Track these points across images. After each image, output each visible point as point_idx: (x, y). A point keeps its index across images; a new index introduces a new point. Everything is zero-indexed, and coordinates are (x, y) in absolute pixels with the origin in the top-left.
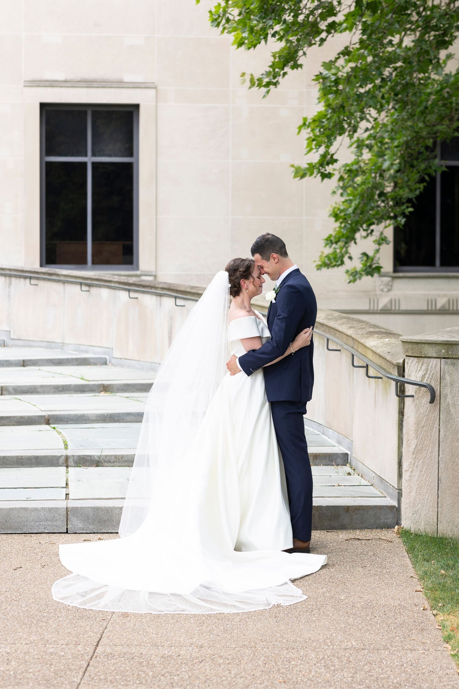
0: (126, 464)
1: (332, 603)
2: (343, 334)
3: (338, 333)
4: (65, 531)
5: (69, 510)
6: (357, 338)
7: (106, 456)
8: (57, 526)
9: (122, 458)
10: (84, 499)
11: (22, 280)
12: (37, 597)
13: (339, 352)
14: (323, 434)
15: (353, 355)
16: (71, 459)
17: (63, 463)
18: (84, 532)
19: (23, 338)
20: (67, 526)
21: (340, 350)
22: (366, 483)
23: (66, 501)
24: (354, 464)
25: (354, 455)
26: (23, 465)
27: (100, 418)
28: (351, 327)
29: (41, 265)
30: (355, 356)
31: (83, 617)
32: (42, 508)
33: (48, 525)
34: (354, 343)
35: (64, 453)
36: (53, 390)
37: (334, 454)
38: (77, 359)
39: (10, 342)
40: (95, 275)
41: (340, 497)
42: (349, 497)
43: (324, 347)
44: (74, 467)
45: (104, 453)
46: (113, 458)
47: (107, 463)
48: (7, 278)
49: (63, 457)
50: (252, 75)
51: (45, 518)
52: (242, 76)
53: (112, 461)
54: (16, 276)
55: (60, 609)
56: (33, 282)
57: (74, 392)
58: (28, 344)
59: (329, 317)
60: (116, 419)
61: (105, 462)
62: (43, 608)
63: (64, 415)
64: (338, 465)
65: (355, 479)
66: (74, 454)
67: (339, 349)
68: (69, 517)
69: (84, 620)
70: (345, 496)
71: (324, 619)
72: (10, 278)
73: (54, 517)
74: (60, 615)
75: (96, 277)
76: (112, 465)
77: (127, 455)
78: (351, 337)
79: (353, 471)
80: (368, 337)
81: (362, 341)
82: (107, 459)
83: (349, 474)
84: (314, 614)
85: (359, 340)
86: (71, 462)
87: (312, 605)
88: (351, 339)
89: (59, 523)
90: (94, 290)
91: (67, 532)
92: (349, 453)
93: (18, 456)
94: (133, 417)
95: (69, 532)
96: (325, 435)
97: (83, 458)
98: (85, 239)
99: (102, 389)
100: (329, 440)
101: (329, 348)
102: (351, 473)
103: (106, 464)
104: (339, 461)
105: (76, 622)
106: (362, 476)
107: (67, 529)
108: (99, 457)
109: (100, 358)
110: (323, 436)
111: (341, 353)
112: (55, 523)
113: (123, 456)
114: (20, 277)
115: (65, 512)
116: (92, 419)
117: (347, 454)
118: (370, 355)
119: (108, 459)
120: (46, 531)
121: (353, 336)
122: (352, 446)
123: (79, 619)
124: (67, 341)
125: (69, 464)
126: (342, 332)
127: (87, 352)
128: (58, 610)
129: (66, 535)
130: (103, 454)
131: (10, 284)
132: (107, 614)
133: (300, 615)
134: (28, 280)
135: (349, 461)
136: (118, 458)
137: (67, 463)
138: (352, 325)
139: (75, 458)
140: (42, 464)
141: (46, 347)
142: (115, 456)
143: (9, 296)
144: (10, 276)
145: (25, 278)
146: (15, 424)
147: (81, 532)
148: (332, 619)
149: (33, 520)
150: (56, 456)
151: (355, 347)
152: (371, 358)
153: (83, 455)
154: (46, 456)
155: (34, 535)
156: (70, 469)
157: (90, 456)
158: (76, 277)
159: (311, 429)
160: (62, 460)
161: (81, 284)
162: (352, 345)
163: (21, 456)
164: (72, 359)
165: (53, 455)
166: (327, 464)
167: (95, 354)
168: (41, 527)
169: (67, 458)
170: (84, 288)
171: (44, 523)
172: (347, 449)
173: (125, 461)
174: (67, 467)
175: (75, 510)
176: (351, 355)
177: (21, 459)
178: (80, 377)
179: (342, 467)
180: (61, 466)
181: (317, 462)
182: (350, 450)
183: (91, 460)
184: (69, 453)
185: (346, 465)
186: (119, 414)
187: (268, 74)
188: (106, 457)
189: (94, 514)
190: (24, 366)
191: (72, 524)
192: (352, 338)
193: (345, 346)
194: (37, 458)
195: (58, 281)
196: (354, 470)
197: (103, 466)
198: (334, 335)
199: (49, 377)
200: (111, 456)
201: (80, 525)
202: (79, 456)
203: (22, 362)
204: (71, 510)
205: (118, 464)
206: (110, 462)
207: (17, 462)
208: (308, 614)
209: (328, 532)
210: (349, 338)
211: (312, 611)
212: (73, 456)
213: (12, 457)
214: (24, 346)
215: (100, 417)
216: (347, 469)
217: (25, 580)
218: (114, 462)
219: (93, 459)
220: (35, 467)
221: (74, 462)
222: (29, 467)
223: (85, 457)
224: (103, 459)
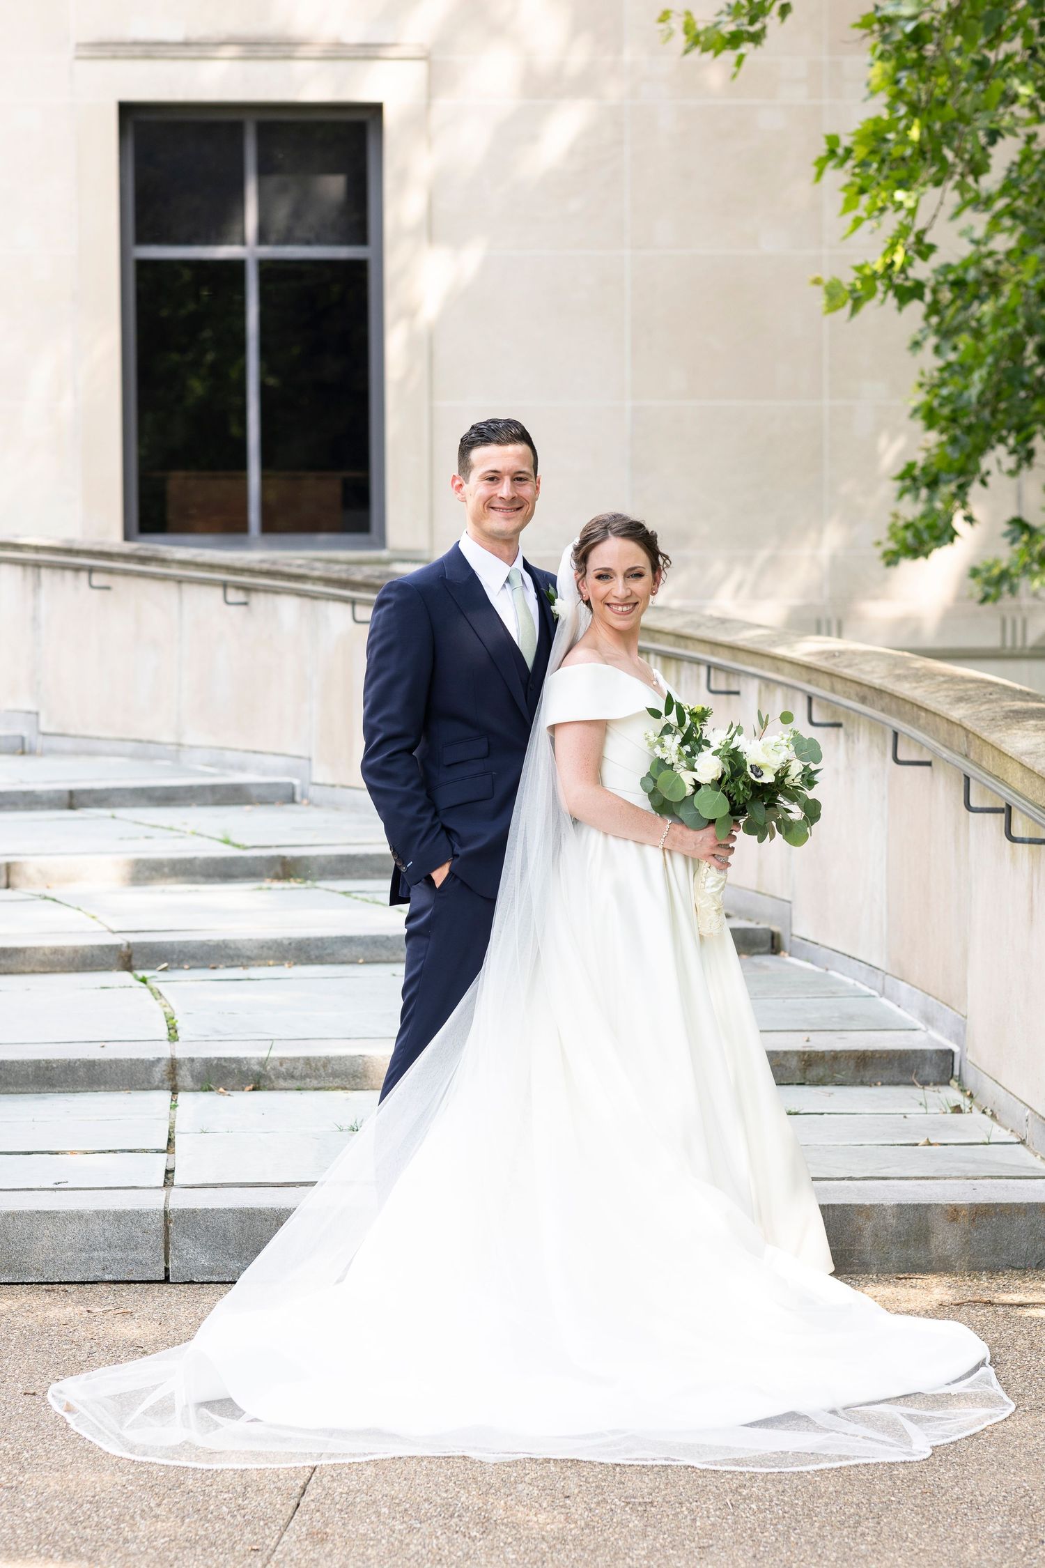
0: (338, 1082)
1: (915, 1497)
2: (938, 719)
3: (923, 714)
4: (162, 1277)
5: (172, 1217)
6: (978, 731)
7: (282, 1061)
8: (137, 1262)
9: (325, 1066)
10: (214, 1186)
11: (69, 575)
12: (71, 1476)
13: (927, 768)
14: (883, 994)
15: (967, 779)
16: (185, 1068)
17: (163, 1081)
18: (215, 1279)
19: (72, 731)
20: (167, 1261)
21: (929, 764)
22: (1005, 1136)
23: (164, 1192)
24: (970, 1079)
25: (969, 1056)
26: (53, 1086)
27: (271, 953)
28: (960, 700)
29: (127, 537)
30: (972, 781)
31: (196, 1542)
32: (97, 1213)
33: (114, 1260)
34: (969, 743)
35: (165, 1051)
36: (147, 874)
37: (915, 1052)
38: (213, 788)
39: (40, 743)
40: (262, 561)
41: (933, 1178)
42: (957, 1178)
43: (884, 754)
44: (193, 1090)
45: (277, 1053)
46: (300, 1065)
47: (285, 1079)
48: (30, 571)
49: (164, 1063)
51: (106, 1239)
53: (297, 1073)
54: (52, 566)
55: (132, 1517)
56: (98, 579)
57: (202, 879)
58: (86, 747)
59: (898, 672)
60: (314, 953)
61: (278, 1077)
62: (84, 1513)
63: (172, 944)
64: (925, 1084)
65: (975, 1125)
66: (195, 1056)
67: (927, 759)
68: (173, 1236)
69: (199, 1550)
70: (948, 1174)
71: (892, 1550)
72: (36, 570)
73: (131, 1238)
74: (130, 1536)
75: (265, 566)
76: (298, 1084)
77: (340, 1058)
78: (961, 726)
79: (967, 1102)
80: (1009, 727)
81: (994, 737)
82: (283, 1069)
83: (957, 1109)
84: (863, 1534)
85: (985, 735)
86: (185, 1077)
87: (857, 1505)
88: (962, 733)
89: (144, 1254)
90: (258, 600)
91: (166, 1280)
92: (956, 1049)
93: (39, 1061)
94: (360, 949)
95: (171, 1280)
96: (890, 998)
97: (217, 1065)
98: (243, 465)
99: (278, 869)
100: (900, 1011)
101: (901, 757)
102: (962, 1107)
103: (282, 1083)
104: (929, 1071)
105: (176, 1558)
106: (993, 1116)
107: (167, 1270)
108: (263, 1063)
109: (276, 785)
110: (884, 1001)
111: (932, 770)
112: (132, 1255)
113: (327, 1061)
114: (64, 567)
115: (161, 1224)
116: (249, 953)
117: (950, 1053)
118: (1015, 777)
119: (287, 1069)
120: (108, 1277)
121: (968, 724)
122: (965, 1030)
123: (185, 1548)
124: (188, 740)
125: (180, 1084)
126: (935, 714)
127: (242, 768)
128: (127, 1518)
129: (165, 1287)
130: (274, 1054)
131: (38, 584)
132: (267, 1532)
133: (823, 1537)
134: (84, 576)
135: (956, 1073)
136: (313, 1065)
137: (173, 1079)
138: (962, 694)
139: (197, 1065)
140: (105, 1083)
141: (133, 756)
142: (307, 1061)
143: (35, 619)
144: (37, 565)
145: (77, 569)
146: (37, 969)
147: (206, 1279)
148: (916, 1550)
149: (71, 1246)
150: (142, 1061)
151: (972, 755)
152: (1018, 785)
153: (219, 1059)
154: (117, 1062)
155: (74, 1287)
156: (181, 1096)
157: (237, 1061)
158: (211, 567)
159: (850, 981)
160: (159, 1073)
161: (225, 585)
162: (964, 748)
163: (48, 1062)
164: (203, 788)
165: (134, 1057)
166: (897, 1080)
167: (264, 773)
168: (93, 1265)
169: (174, 1065)
170: (234, 595)
171: (101, 1254)
172: (950, 1038)
173: (335, 1075)
174: (175, 1090)
175: (190, 1216)
176: (963, 777)
177: (47, 1069)
178: (220, 836)
179: (936, 1088)
180: (157, 1088)
181: (868, 1074)
182: (958, 1043)
183: (241, 1072)
184: (181, 1051)
185: (948, 1084)
186: (321, 940)
188: (281, 1065)
189: (242, 1229)
190: (71, 807)
191: (181, 1258)
192: (965, 729)
193: (946, 753)
194: (91, 1065)
195: (164, 578)
196: (971, 1096)
197: (273, 1089)
198: (913, 722)
199: (137, 838)
200: (297, 1059)
201: (204, 1261)
202: (207, 1061)
203: (66, 796)
204: (177, 1217)
205: (315, 1083)
206: (292, 1077)
207: (36, 1076)
208: (845, 1533)
209: (900, 1279)
210: (955, 728)
211: (858, 1523)
212: (192, 1060)
213: (22, 1064)
214: (76, 753)
215: (269, 948)
216: (951, 1094)
217: (38, 1425)
218: (303, 1077)
219: (244, 1069)
220: (87, 1091)
221: (192, 1077)
222: (70, 1092)
223: (224, 1064)
224: (274, 1069)
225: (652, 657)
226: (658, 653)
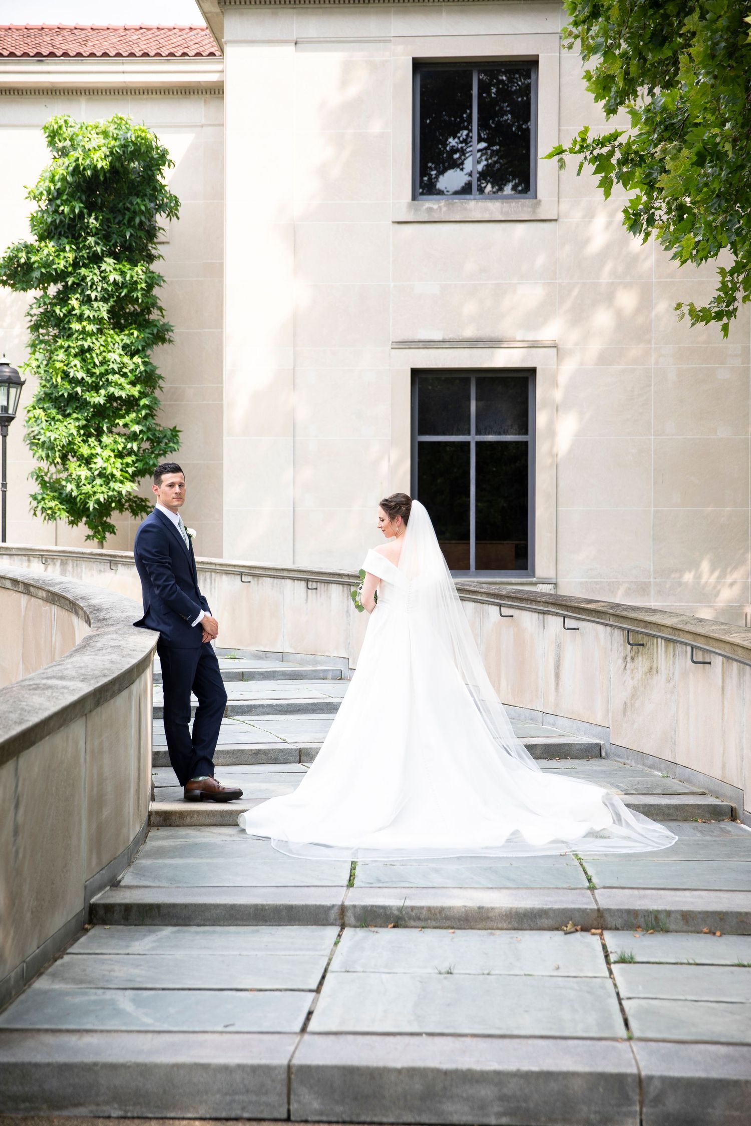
0: (449, 924)
7: (413, 908)
9: (439, 913)
16: (351, 911)
17: (336, 920)
26: (266, 921)
35: (341, 898)
44: (354, 927)
45: (409, 903)
46: (424, 912)
47: (415, 921)
49: (337, 908)
50: (691, 304)
52: (676, 309)
53: (422, 917)
61: (410, 919)
66: (358, 904)
76: (421, 925)
77: (452, 908)
82: (412, 914)
86: (350, 918)
97: (371, 910)
103: (411, 923)
108: (400, 909)
113: (442, 909)
119: (416, 914)
125: (346, 922)
136: (433, 912)
137: (343, 918)
139: (359, 910)
140: (299, 920)
142: (429, 909)
150: (325, 906)
153: (373, 906)
154: (308, 906)
156: (346, 931)
157: (384, 908)
160: (333, 914)
163: (263, 906)
165: (319, 903)
169: (344, 910)
174: (343, 926)
177: (262, 910)
180: (331, 924)
183: (386, 915)
184: (350, 901)
187: (718, 300)
188: (413, 911)
194: (291, 908)
197: (407, 927)
200: (423, 908)
202: (366, 908)
205: (433, 924)
206: (419, 919)
212: (357, 906)
218: (427, 920)
219: (389, 913)
220: (287, 925)
221: (355, 917)
222: (276, 925)
223: (375, 909)
224: (407, 913)
225: (659, 640)
226: (662, 638)
